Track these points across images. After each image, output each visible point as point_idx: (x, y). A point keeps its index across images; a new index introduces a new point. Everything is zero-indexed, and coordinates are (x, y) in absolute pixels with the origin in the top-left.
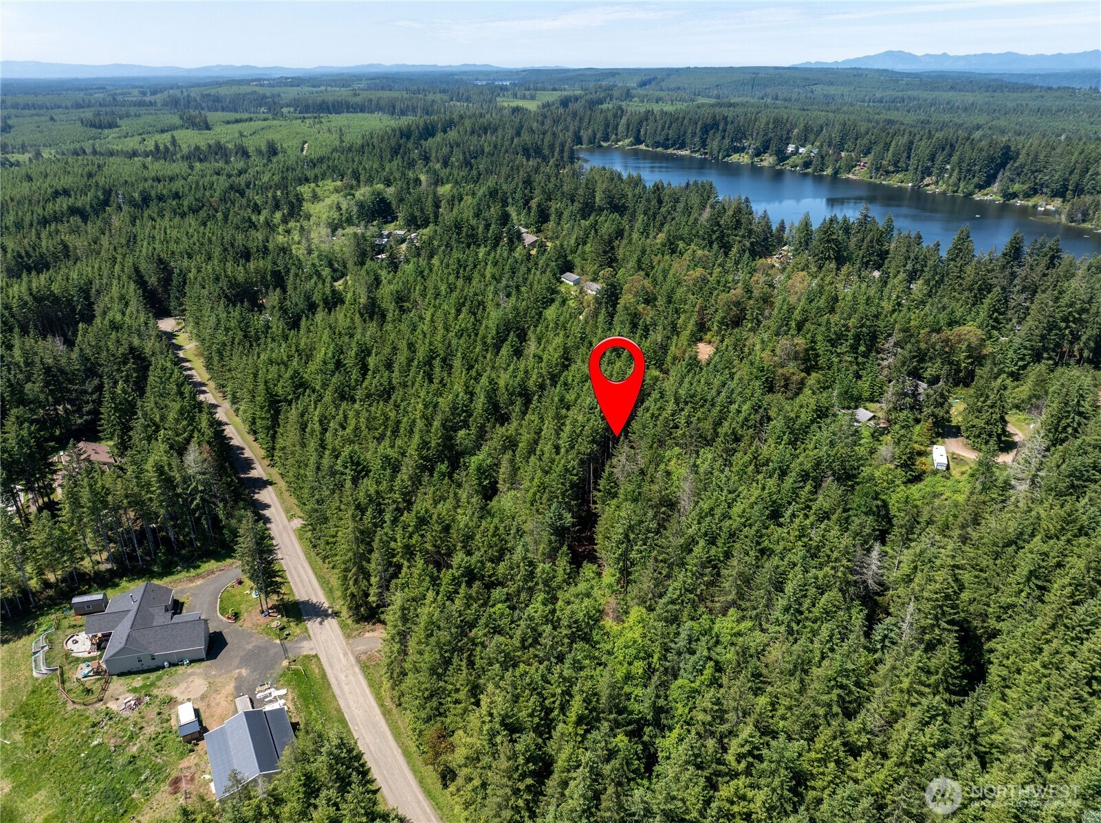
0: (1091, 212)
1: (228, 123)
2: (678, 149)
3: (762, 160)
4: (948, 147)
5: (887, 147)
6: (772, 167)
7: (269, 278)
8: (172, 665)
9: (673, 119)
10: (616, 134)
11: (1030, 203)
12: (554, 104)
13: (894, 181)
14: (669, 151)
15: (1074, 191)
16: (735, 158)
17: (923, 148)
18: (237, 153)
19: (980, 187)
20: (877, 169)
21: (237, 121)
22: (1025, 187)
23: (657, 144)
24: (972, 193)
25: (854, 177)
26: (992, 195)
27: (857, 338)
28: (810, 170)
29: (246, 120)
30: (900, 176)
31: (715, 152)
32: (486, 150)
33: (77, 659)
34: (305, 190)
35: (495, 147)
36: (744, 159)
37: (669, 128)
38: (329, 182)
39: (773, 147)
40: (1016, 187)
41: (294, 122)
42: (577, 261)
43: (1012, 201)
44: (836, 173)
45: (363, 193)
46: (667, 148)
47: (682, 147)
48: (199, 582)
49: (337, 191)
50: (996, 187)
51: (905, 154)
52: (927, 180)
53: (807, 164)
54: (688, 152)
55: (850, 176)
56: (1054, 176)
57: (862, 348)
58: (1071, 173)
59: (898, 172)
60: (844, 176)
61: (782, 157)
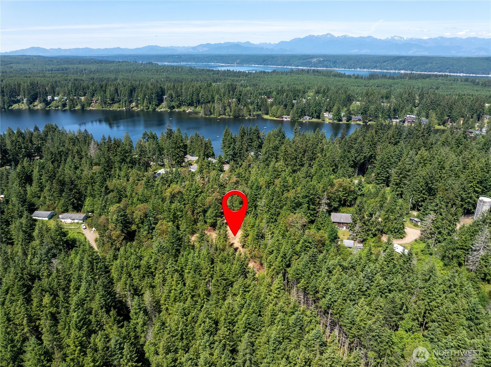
0: (212, 110)
3: (34, 106)
5: (105, 92)
6: (43, 109)
11: (182, 110)
13: (115, 107)
16: (15, 106)
19: (158, 105)
20: (105, 103)
22: (177, 103)
24: (155, 109)
25: (94, 109)
26: (163, 108)
28: (67, 108)
30: (117, 105)
36: (23, 106)
39: (38, 98)
40: (173, 104)
43: (174, 110)
44: (83, 107)
50: (164, 104)
51: (116, 95)
52: (131, 106)
53: (64, 105)
55: (91, 108)
58: (193, 95)
59: (115, 103)
60: (89, 109)
61: (47, 103)
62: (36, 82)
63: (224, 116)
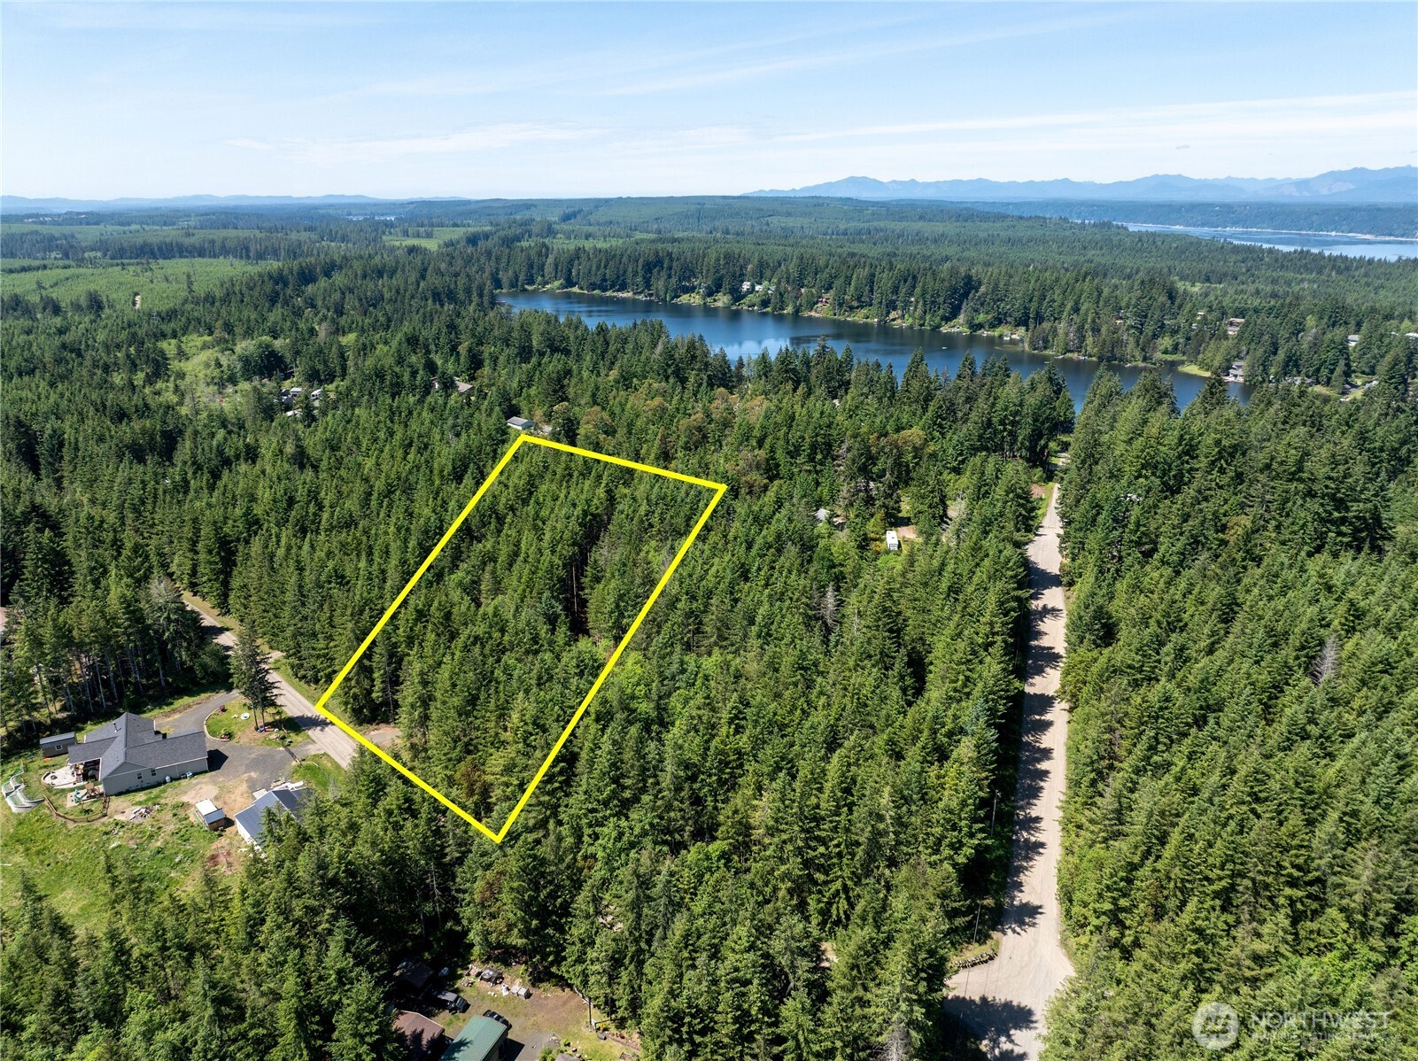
0: (1050, 339)
1: (11, 271)
2: (618, 291)
3: (715, 301)
4: (910, 278)
5: (848, 281)
6: (727, 308)
7: (158, 439)
8: (172, 780)
9: (609, 256)
10: (543, 276)
11: (996, 334)
12: (458, 242)
13: (858, 317)
14: (608, 294)
15: (1035, 319)
16: (685, 298)
17: (885, 280)
18: (44, 309)
19: (947, 319)
20: (841, 305)
21: (24, 269)
22: (990, 317)
23: (593, 286)
24: (939, 326)
25: (817, 315)
26: (958, 327)
27: (814, 447)
28: (769, 309)
29: (38, 269)
30: (865, 311)
31: (662, 293)
32: (387, 296)
33: (63, 791)
34: (169, 346)
35: (398, 292)
36: (695, 299)
37: (605, 267)
38: (194, 336)
39: (726, 285)
40: (981, 318)
41: (110, 270)
42: (524, 405)
43: (978, 332)
44: (797, 311)
45: (245, 346)
46: (605, 290)
47: (623, 288)
48: (177, 716)
49: (205, 347)
50: (961, 318)
51: (868, 288)
52: (893, 315)
53: (765, 303)
54: (630, 294)
55: (813, 314)
56: (1013, 305)
57: (819, 457)
58: (1031, 301)
59: (862, 307)
60: (806, 314)
61: (737, 296)
62: (737, 251)
63: (1075, 356)
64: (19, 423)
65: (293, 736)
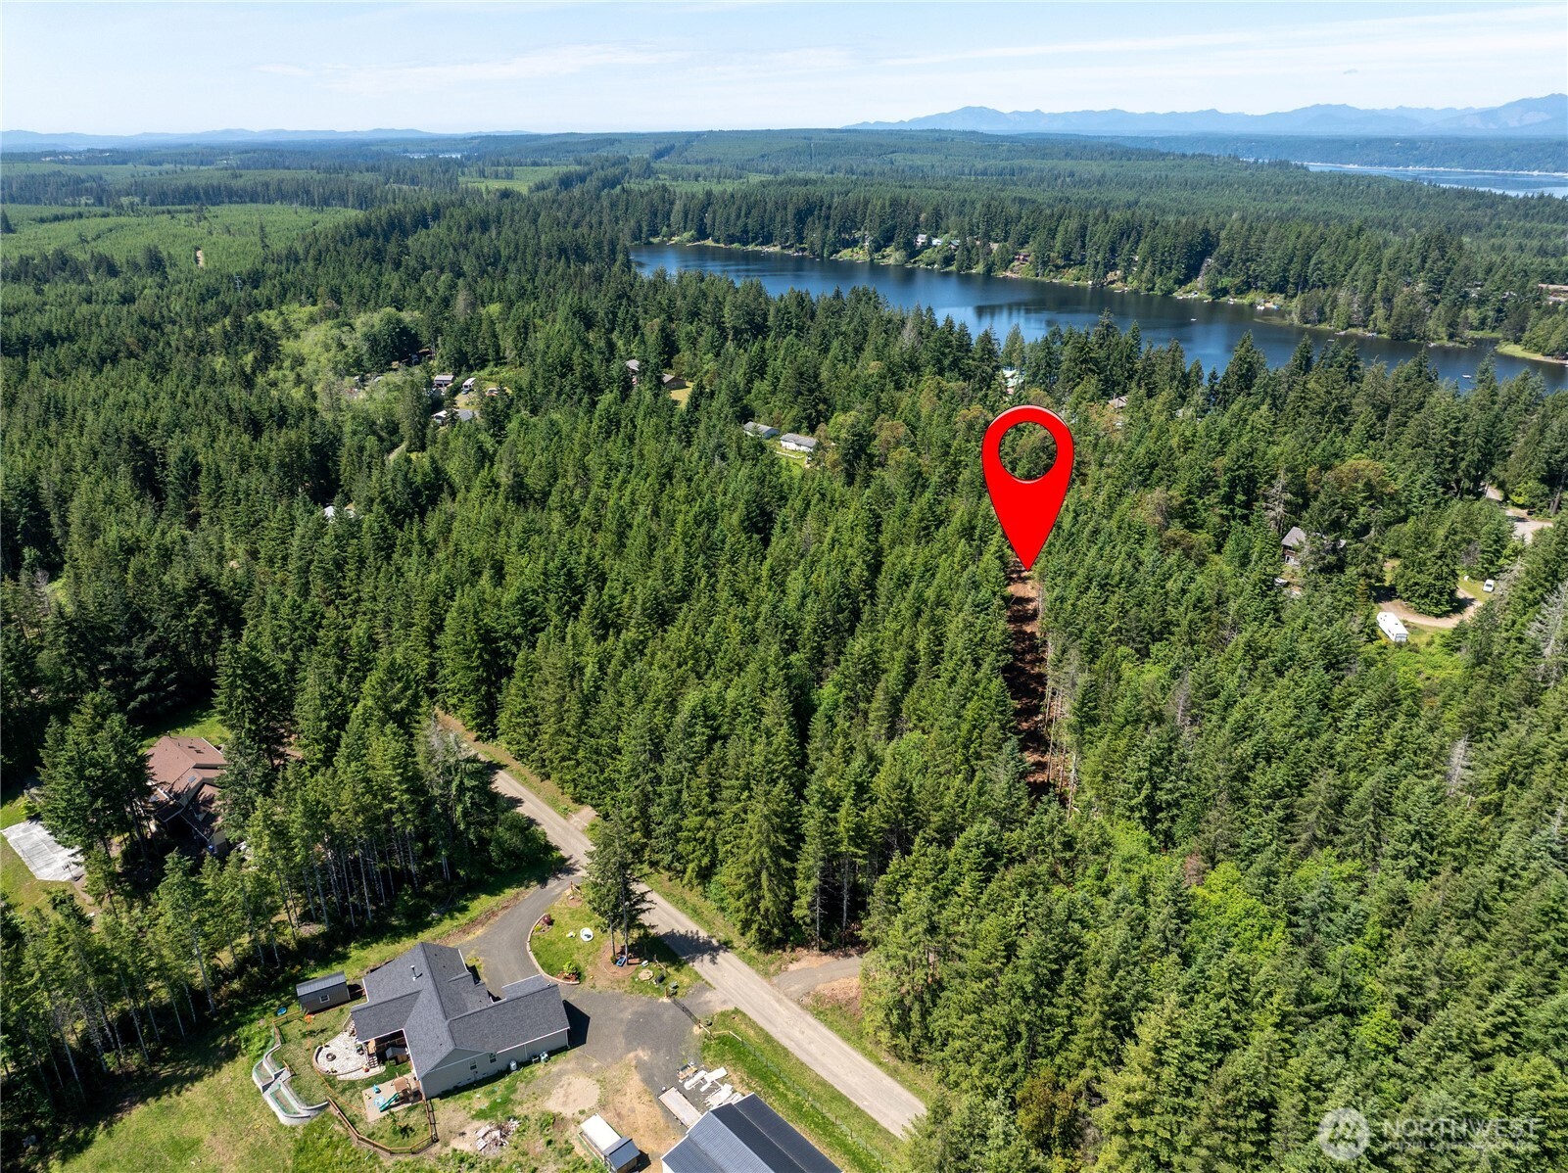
0: (1327, 310)
1: (42, 221)
2: (762, 244)
3: (884, 257)
4: (1130, 232)
5: (1053, 233)
6: (900, 266)
7: (307, 455)
8: (521, 1065)
9: (749, 204)
10: (669, 226)
11: (1246, 301)
12: (550, 185)
13: (1068, 278)
14: (750, 248)
15: (1296, 285)
16: (845, 254)
17: (1101, 234)
18: (97, 269)
19: (1181, 283)
20: (1045, 264)
21: (57, 218)
22: (1237, 281)
23: (731, 239)
24: (1171, 291)
25: (1014, 276)
26: (1195, 292)
27: (1233, 484)
28: (953, 268)
29: (73, 217)
30: (1073, 271)
31: (817, 248)
32: (504, 253)
33: (352, 1084)
34: (270, 319)
35: (517, 247)
36: (860, 255)
37: (747, 216)
38: (295, 306)
39: (900, 239)
40: (1225, 281)
41: (157, 219)
42: (757, 405)
43: (1223, 299)
44: (989, 270)
45: (370, 320)
46: (745, 243)
47: (767, 241)
48: (479, 932)
49: (312, 320)
50: (1200, 281)
51: (1079, 243)
52: (1111, 276)
53: (948, 260)
54: (778, 249)
55: (1008, 274)
56: (1271, 262)
57: (1240, 497)
58: (1291, 261)
59: (1070, 266)
60: (1001, 274)
61: (913, 252)
62: (904, 197)
63: (1360, 331)
64: (135, 440)
65: (677, 978)
